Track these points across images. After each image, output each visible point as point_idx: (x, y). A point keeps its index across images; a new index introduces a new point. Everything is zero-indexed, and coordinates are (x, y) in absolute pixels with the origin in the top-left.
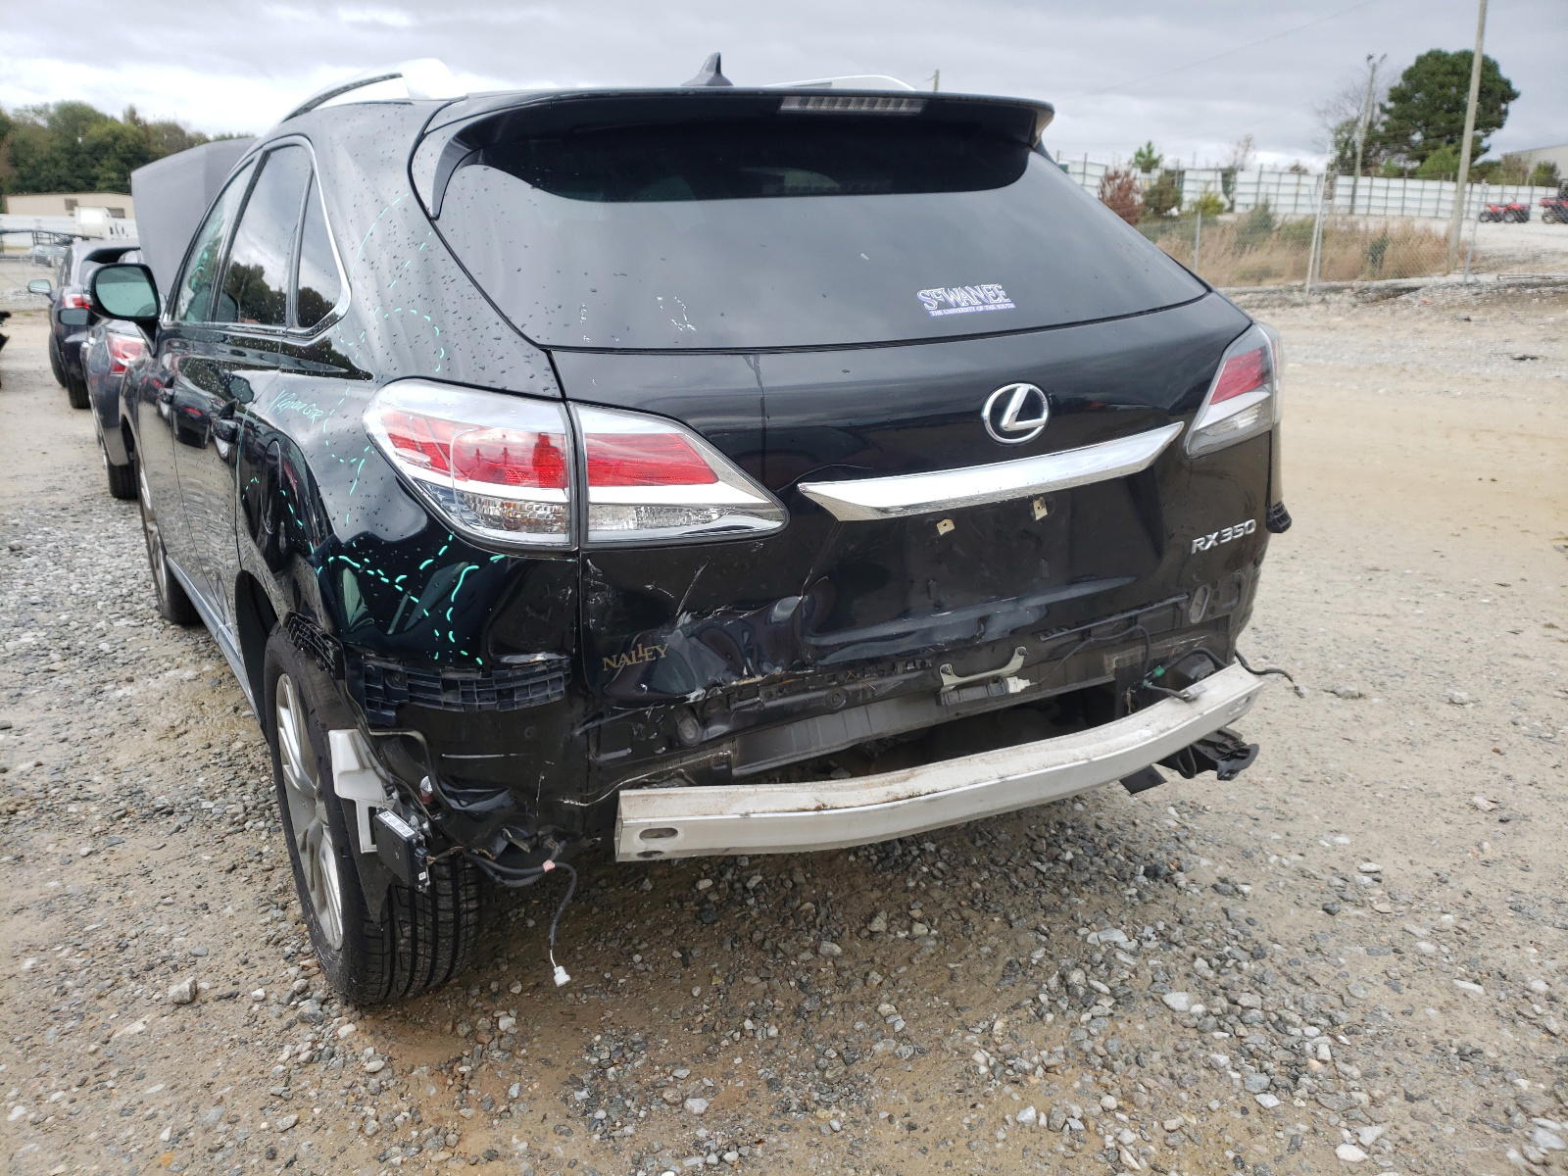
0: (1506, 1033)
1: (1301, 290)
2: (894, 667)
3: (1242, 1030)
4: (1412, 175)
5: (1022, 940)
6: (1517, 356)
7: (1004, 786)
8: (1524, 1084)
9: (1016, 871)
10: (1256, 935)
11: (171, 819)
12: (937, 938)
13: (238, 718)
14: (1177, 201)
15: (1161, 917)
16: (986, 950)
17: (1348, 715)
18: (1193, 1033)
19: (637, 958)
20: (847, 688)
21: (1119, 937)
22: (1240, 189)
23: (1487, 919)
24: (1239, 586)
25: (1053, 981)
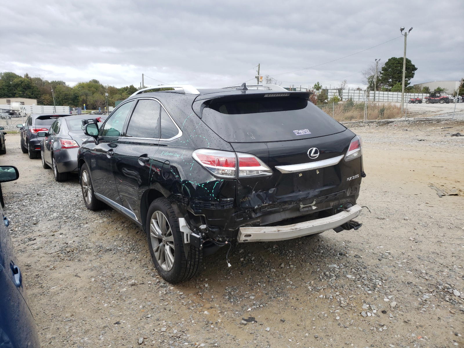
0: (417, 279)
1: (362, 122)
2: (291, 203)
3: (363, 281)
4: (390, 91)
5: (314, 267)
6: (419, 140)
7: (313, 227)
8: (421, 288)
9: (311, 255)
10: (364, 264)
11: (112, 251)
12: (296, 268)
13: (118, 230)
14: (327, 98)
15: (343, 262)
16: (307, 269)
17: (381, 223)
18: (353, 282)
19: (231, 273)
20: (282, 207)
21: (335, 266)
22: (344, 94)
23: (413, 260)
24: (356, 188)
25: (323, 274)
